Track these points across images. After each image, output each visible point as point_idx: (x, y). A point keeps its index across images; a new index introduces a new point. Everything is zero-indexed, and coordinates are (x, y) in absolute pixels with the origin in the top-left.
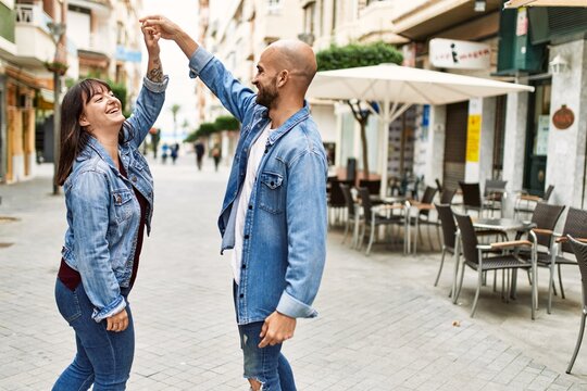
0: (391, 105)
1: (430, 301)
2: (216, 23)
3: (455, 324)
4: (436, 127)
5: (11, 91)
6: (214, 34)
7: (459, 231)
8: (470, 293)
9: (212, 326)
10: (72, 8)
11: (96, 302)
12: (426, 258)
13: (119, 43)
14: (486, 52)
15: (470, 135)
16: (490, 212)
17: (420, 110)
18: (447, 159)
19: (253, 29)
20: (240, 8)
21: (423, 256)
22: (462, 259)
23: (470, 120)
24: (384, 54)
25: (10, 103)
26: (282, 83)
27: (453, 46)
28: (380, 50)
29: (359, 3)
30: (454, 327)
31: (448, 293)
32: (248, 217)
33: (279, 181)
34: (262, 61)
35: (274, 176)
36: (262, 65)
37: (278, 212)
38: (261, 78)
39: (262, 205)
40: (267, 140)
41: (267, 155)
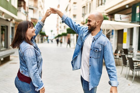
0: (107, 30)
1: (120, 78)
3: (129, 85)
4: (115, 35)
5: (16, 27)
7: (128, 61)
8: (132, 77)
10: (30, 8)
11: (36, 86)
13: (39, 16)
14: (128, 17)
15: (124, 37)
18: (118, 43)
19: (70, 13)
20: (67, 8)
22: (129, 68)
26: (98, 24)
27: (120, 16)
29: (96, 6)
30: (129, 86)
31: (125, 76)
32: (90, 60)
33: (100, 50)
34: (90, 19)
35: (97, 48)
36: (91, 20)
37: (97, 58)
38: (91, 23)
39: (93, 56)
40: (93, 38)
41: (94, 43)
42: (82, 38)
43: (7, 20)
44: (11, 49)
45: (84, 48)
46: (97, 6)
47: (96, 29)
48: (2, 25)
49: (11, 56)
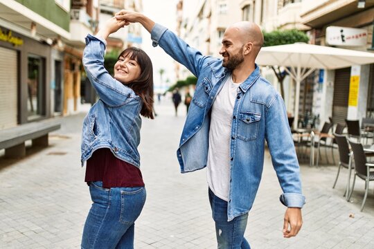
0: (302, 69)
1: (331, 198)
2: (187, 20)
3: (351, 216)
4: (328, 84)
5: (67, 61)
6: (185, 26)
7: (352, 153)
8: (360, 195)
9: (189, 211)
10: (103, 11)
12: (325, 169)
14: (364, 35)
15: (351, 88)
16: (365, 139)
17: (317, 72)
18: (335, 104)
19: (210, 23)
20: (202, 10)
21: (322, 168)
22: (354, 172)
23: (352, 79)
24: (297, 37)
25: (66, 68)
26: (248, 52)
27: (342, 31)
28: (294, 34)
29: (278, 5)
30: (350, 218)
31: (343, 194)
32: (232, 145)
33: (258, 118)
34: (229, 38)
35: (249, 114)
36: (230, 40)
37: (250, 140)
38: (230, 49)
39: (238, 135)
40: (239, 90)
41: (240, 100)
42: (207, 88)
43: (44, 43)
44: (53, 117)
45: (215, 115)
46: (282, 4)
47: (242, 65)
48: (32, 56)
49: (50, 134)
